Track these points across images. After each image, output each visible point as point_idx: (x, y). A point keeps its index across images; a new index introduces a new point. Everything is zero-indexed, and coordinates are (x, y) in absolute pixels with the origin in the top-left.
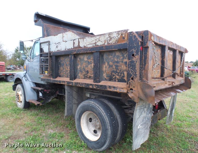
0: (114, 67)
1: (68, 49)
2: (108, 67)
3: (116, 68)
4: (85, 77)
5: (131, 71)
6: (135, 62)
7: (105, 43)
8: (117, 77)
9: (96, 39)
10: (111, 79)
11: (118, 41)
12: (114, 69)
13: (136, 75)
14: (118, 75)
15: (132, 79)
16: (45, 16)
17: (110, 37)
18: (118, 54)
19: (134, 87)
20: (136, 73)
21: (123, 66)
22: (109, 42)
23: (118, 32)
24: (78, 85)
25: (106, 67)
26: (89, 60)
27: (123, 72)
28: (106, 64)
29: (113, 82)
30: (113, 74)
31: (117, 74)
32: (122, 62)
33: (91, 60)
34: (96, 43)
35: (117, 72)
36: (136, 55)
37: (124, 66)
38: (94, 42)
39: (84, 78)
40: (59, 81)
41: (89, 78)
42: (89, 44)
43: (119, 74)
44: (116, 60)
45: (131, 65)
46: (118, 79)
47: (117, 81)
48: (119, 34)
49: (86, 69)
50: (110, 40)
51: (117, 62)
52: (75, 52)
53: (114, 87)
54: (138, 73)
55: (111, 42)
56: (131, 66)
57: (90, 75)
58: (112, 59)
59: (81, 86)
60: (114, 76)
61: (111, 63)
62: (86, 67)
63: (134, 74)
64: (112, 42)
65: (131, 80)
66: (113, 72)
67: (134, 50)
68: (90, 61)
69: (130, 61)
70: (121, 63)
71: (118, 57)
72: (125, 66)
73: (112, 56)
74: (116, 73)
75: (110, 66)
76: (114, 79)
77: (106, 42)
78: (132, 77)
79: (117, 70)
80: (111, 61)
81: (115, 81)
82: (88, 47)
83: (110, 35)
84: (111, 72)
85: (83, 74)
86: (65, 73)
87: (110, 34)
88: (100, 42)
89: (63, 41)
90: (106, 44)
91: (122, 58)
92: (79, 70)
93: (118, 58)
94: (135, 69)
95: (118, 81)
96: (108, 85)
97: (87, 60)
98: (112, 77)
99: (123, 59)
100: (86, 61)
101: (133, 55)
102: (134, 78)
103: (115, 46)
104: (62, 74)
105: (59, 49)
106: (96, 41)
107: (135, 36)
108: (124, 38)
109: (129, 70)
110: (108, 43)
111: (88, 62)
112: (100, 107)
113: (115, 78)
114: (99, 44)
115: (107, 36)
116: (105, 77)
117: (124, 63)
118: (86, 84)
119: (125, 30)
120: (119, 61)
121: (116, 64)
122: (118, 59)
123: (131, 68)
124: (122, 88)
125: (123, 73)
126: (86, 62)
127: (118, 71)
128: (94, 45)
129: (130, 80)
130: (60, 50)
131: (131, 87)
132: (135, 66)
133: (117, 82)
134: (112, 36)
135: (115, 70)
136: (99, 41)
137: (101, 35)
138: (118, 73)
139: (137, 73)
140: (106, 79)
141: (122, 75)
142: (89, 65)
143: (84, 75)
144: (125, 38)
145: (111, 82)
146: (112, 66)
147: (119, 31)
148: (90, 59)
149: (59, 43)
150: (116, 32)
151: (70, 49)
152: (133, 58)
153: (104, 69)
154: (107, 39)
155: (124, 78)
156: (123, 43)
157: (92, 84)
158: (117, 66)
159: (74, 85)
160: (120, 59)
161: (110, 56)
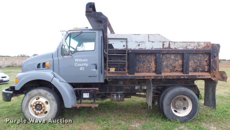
0: (198, 63)
1: (155, 49)
4: (171, 71)
7: (194, 48)
8: (201, 69)
9: (187, 44)
10: (195, 71)
11: (204, 48)
14: (201, 68)
15: (215, 70)
18: (200, 55)
19: (216, 74)
20: (216, 66)
23: (204, 42)
25: (192, 63)
26: (176, 59)
27: (204, 66)
28: (192, 61)
30: (198, 67)
31: (200, 67)
32: (204, 60)
33: (178, 59)
34: (187, 47)
35: (200, 66)
38: (185, 46)
41: (176, 71)
42: (180, 47)
44: (200, 59)
46: (200, 71)
48: (205, 44)
49: (174, 65)
50: (198, 46)
51: (201, 60)
52: (165, 51)
55: (199, 48)
57: (177, 69)
61: (196, 61)
62: (173, 63)
64: (200, 48)
65: (214, 71)
66: (197, 66)
67: (215, 54)
69: (213, 60)
70: (203, 61)
71: (201, 57)
75: (195, 63)
81: (199, 72)
85: (170, 68)
89: (149, 41)
90: (195, 48)
91: (203, 58)
92: (165, 66)
94: (216, 64)
96: (198, 75)
99: (204, 58)
100: (173, 59)
103: (203, 51)
105: (141, 47)
107: (215, 46)
108: (209, 46)
109: (213, 65)
110: (197, 48)
111: (176, 60)
113: (199, 70)
115: (197, 44)
116: (191, 70)
117: (205, 61)
118: (177, 76)
119: (209, 42)
121: (199, 61)
127: (201, 66)
128: (185, 48)
130: (144, 48)
131: (214, 75)
132: (216, 62)
134: (200, 44)
136: (190, 46)
137: (191, 42)
138: (201, 67)
141: (204, 68)
142: (177, 62)
146: (197, 63)
147: (206, 42)
148: (177, 57)
149: (143, 42)
150: (203, 42)
151: (158, 49)
152: (215, 58)
153: (190, 65)
155: (205, 70)
156: (208, 49)
157: (183, 75)
158: (200, 63)
159: (164, 78)
160: (202, 59)
161: (195, 57)
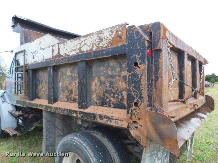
0: (108, 84)
1: (46, 60)
2: (98, 84)
3: (111, 86)
4: (68, 99)
5: (134, 91)
6: (140, 76)
7: (93, 47)
8: (113, 100)
9: (80, 42)
10: (103, 103)
11: (111, 43)
12: (107, 87)
13: (142, 97)
14: (114, 97)
15: (136, 104)
16: (26, 20)
17: (99, 37)
18: (112, 63)
19: (139, 119)
20: (141, 94)
21: (120, 83)
22: (98, 45)
23: (111, 28)
24: (58, 111)
25: (96, 85)
26: (73, 75)
27: (121, 92)
28: (96, 80)
29: (106, 108)
30: (107, 95)
31: (112, 95)
32: (120, 76)
34: (80, 48)
35: (112, 93)
36: (140, 64)
37: (122, 83)
38: (78, 47)
39: (68, 101)
40: (36, 104)
41: (73, 101)
42: (71, 51)
43: (116, 96)
44: (110, 73)
45: (132, 80)
46: (113, 103)
47: (112, 106)
48: (112, 32)
49: (70, 88)
50: (100, 42)
51: (112, 76)
52: (54, 63)
53: (108, 118)
54: (145, 95)
55: (101, 45)
56: (132, 82)
57: (75, 96)
58: (104, 71)
59: (61, 113)
60: (107, 98)
61: (102, 78)
62: (69, 84)
63: (139, 96)
64: (103, 44)
65: (134, 107)
66: (106, 91)
67: (137, 56)
68: (75, 76)
69: (131, 74)
70: (117, 78)
71: (113, 68)
72: (124, 83)
73: (104, 67)
74: (110, 94)
75: (102, 83)
76: (107, 102)
77: (95, 45)
78: (135, 101)
79: (111, 90)
80: (103, 75)
81: (110, 106)
82: (70, 55)
83: (99, 34)
84: (103, 92)
85: (66, 94)
86: (44, 92)
87: (100, 32)
88: (86, 46)
89: (41, 49)
90: (94, 49)
91: (119, 69)
92: (61, 89)
93: (114, 70)
94: (140, 88)
95: (114, 107)
96: (99, 114)
97: (70, 74)
98: (106, 101)
99: (121, 71)
101: (136, 64)
102: (139, 104)
103: (108, 51)
104: (40, 94)
105: (36, 59)
106: (81, 46)
107: (138, 32)
108: (120, 37)
109: (130, 90)
110: (97, 47)
111: (72, 77)
112: (87, 148)
113: (110, 101)
114: (85, 49)
115: (96, 37)
116: (95, 100)
117: (122, 78)
118: (68, 110)
119: (121, 25)
120: (114, 74)
121: (110, 79)
122: (113, 72)
123: (133, 85)
124: (120, 120)
125: (122, 94)
126: (69, 77)
127: (113, 91)
128: (78, 51)
129: (132, 107)
130: (37, 61)
131: (134, 119)
132: (141, 82)
133: (113, 109)
134: (102, 36)
135: (109, 89)
136: (85, 44)
137: (87, 36)
138: (114, 94)
139: (143, 95)
140: (96, 103)
141: (120, 97)
142: (73, 82)
143: (67, 97)
144: (123, 37)
145: (104, 108)
146: (104, 83)
147: (113, 27)
148: (74, 73)
149: (36, 52)
150: (108, 29)
151: (48, 59)
152: (137, 68)
153: (93, 88)
154: (96, 41)
155: (123, 102)
156: (119, 45)
157: (76, 110)
158: (111, 83)
159: (53, 111)
160: (115, 72)
161: (102, 68)
